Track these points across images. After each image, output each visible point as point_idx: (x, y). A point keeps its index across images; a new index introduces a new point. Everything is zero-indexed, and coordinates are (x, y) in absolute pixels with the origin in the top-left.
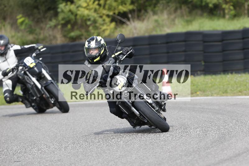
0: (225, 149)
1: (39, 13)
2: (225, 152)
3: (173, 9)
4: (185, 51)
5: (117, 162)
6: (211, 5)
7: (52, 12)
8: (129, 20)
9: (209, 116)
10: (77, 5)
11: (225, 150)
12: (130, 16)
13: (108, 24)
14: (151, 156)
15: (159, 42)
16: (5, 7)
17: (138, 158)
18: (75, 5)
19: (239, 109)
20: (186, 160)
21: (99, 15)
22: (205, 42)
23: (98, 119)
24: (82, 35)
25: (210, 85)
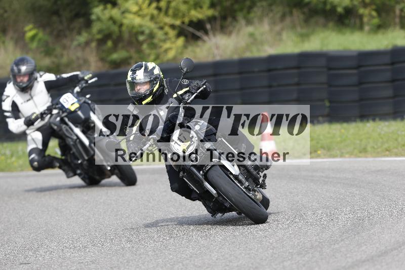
0: (363, 243)
1: (61, 22)
2: (364, 248)
3: (278, 15)
4: (298, 84)
5: (187, 265)
6: (340, 10)
7: (81, 20)
8: (206, 33)
9: (338, 189)
10: (122, 9)
11: (363, 245)
12: (208, 26)
13: (173, 39)
14: (243, 255)
15: (256, 70)
16: (6, 11)
17: (222, 258)
18: (120, 9)
19: (385, 179)
20: (300, 262)
21: (158, 26)
22: (330, 69)
23: (156, 195)
24: (131, 58)
25: (339, 139)
